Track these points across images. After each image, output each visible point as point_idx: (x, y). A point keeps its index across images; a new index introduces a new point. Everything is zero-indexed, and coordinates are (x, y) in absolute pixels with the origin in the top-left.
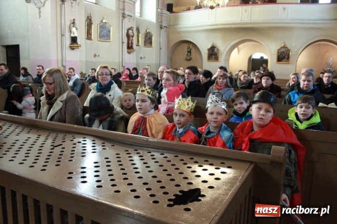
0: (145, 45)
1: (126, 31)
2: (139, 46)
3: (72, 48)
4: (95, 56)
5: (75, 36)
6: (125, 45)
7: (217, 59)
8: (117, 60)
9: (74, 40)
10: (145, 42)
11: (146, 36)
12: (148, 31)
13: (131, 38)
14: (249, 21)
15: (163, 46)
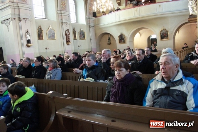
0: (80, 38)
1: (65, 32)
2: (76, 39)
3: (28, 46)
4: (46, 49)
5: (29, 39)
6: (65, 40)
7: (124, 42)
8: (60, 50)
9: (29, 41)
10: (80, 37)
11: (80, 33)
12: (81, 30)
13: (68, 36)
14: (139, 17)
15: (92, 38)
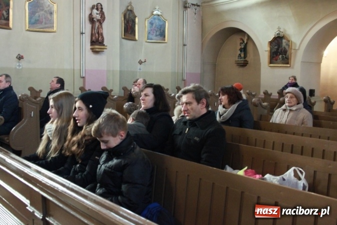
1: (88, 12)
2: (133, 40)
4: (18, 58)
6: (87, 38)
10: (150, 34)
11: (152, 23)
12: (154, 13)
15: (188, 41)
